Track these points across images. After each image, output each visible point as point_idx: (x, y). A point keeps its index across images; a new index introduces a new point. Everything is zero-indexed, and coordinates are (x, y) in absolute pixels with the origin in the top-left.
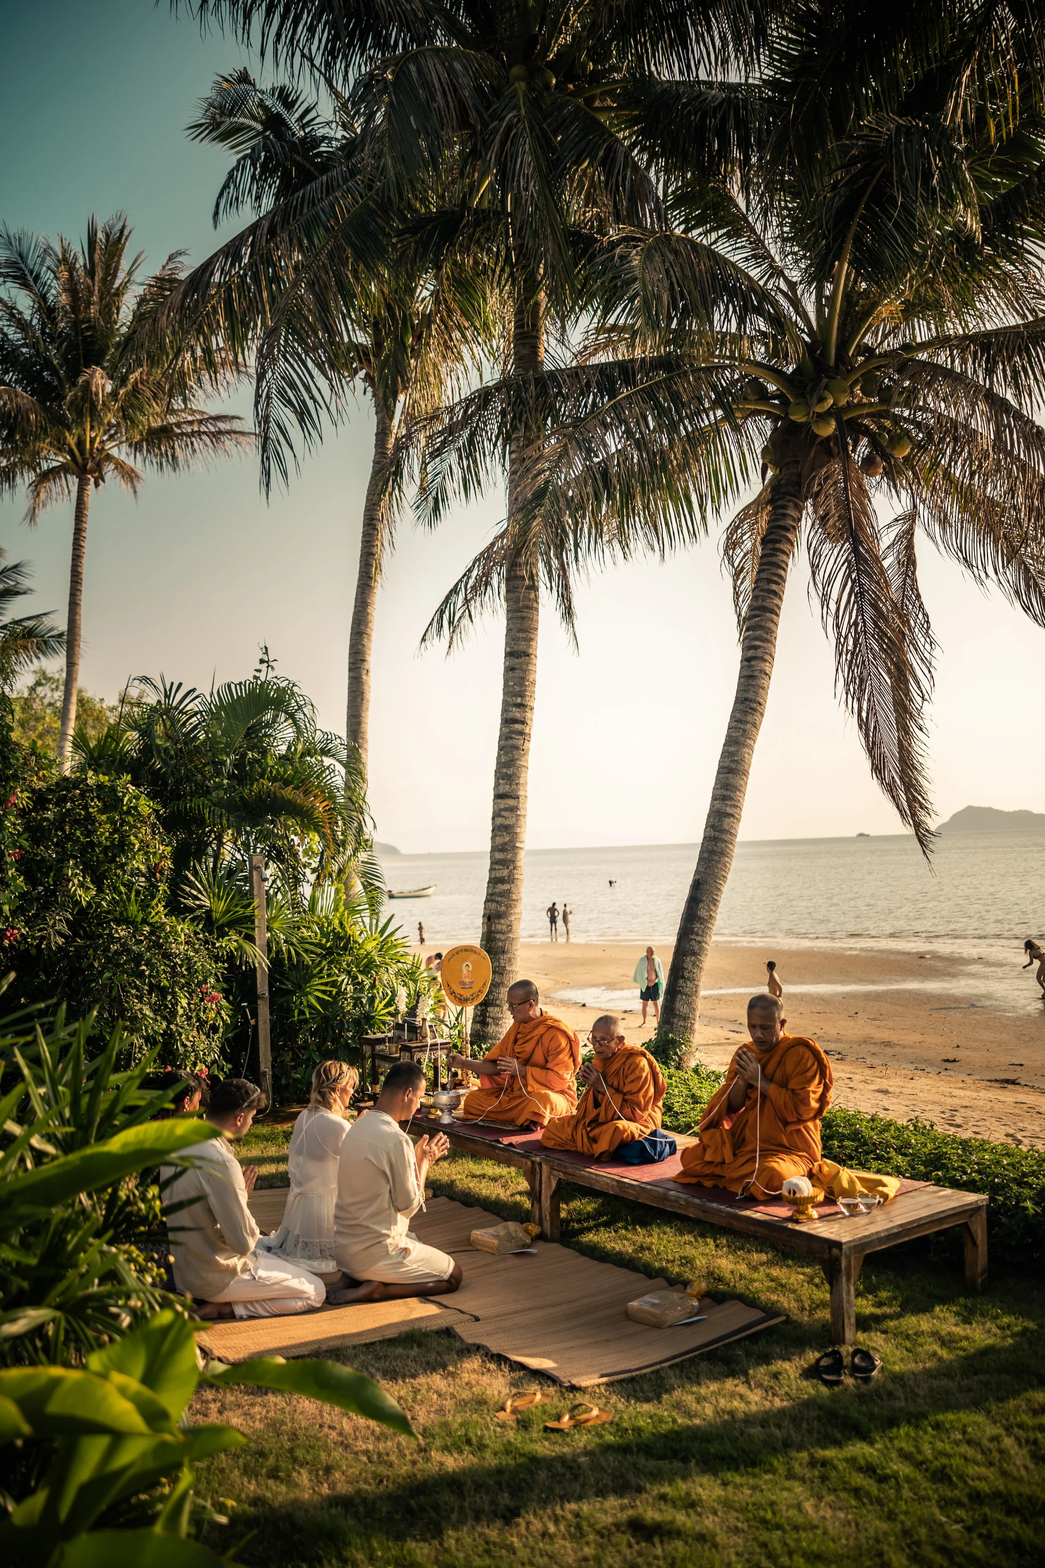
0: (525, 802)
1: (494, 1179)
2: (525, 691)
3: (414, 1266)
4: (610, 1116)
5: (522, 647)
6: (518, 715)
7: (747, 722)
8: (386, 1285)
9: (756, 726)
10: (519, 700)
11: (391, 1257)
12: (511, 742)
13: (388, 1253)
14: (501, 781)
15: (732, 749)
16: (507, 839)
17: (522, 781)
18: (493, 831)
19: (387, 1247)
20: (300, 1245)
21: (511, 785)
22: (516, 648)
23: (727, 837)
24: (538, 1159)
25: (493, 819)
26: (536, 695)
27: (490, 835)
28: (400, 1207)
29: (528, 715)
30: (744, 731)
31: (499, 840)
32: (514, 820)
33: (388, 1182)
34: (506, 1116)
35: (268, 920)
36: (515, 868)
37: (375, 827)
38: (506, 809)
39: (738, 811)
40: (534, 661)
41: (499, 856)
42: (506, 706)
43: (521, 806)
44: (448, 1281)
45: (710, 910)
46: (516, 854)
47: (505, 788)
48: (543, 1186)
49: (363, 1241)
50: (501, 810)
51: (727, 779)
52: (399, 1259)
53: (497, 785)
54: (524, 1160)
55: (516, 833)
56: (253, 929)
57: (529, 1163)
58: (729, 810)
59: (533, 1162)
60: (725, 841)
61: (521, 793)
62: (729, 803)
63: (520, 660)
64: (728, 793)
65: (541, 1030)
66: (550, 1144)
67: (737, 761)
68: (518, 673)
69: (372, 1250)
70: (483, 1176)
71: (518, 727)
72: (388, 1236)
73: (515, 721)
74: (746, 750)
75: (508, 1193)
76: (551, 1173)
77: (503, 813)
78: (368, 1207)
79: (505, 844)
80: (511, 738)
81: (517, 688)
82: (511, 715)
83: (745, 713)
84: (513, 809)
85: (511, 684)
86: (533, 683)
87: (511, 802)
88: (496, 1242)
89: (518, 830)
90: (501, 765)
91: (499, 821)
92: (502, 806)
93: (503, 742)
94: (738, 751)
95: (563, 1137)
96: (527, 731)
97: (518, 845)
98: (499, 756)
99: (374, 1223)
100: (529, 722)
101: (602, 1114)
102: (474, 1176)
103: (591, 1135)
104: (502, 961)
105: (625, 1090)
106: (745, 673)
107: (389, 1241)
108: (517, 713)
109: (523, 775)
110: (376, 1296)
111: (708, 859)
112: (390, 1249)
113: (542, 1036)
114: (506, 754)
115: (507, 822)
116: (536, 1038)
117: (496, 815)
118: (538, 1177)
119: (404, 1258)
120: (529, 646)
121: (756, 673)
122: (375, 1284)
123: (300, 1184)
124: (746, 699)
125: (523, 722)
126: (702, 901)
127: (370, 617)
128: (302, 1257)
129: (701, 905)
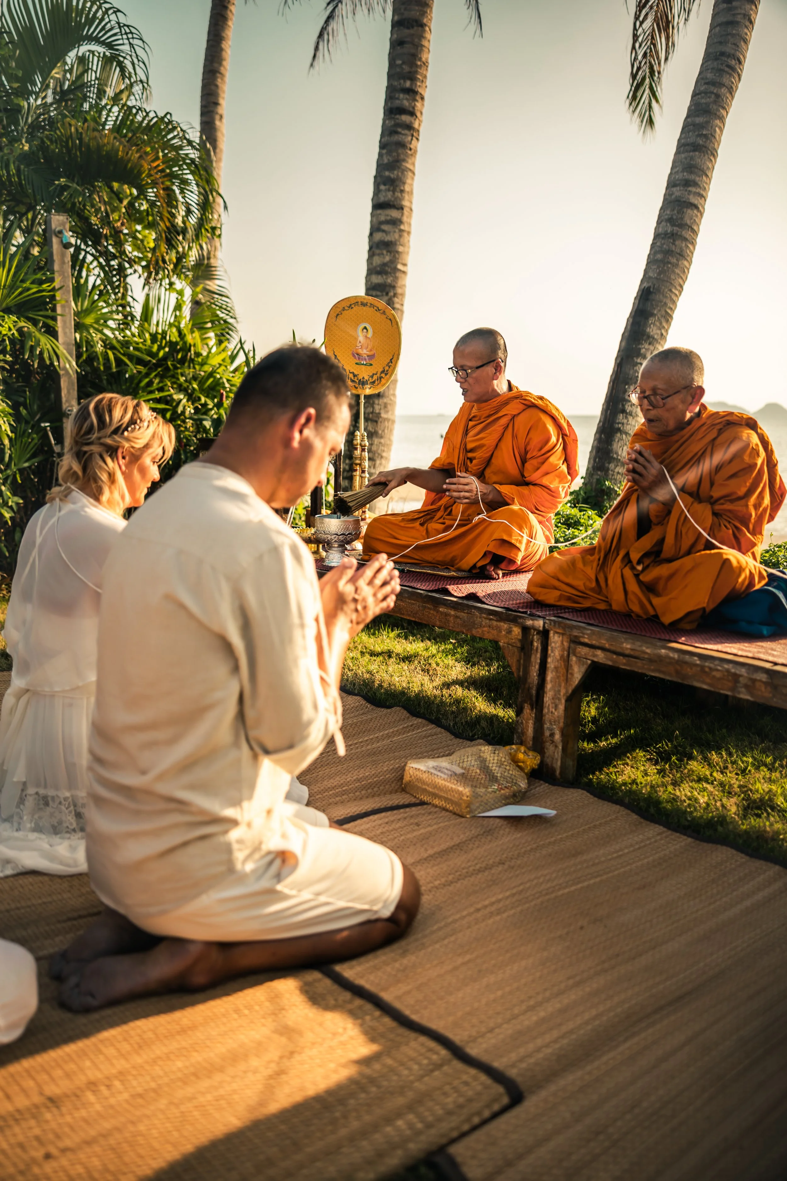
0: (410, 216)
1: (408, 659)
2: (416, 72)
3: (306, 895)
4: (685, 545)
5: (414, 13)
6: (406, 103)
7: (722, 85)
8: (225, 946)
9: (731, 91)
10: (408, 84)
11: (243, 878)
12: (396, 138)
13: (230, 868)
14: (382, 187)
15: (699, 120)
16: (387, 259)
17: (407, 188)
18: (371, 248)
19: (228, 849)
20: (30, 802)
21: (394, 191)
22: (407, 15)
23: (687, 234)
24: (539, 623)
25: (371, 235)
26: (428, 82)
27: (366, 256)
28: (270, 744)
29: (418, 105)
30: (718, 96)
31: (377, 260)
32: (397, 236)
33: (236, 669)
34: (439, 555)
35: (77, 314)
36: (395, 295)
37: (226, 207)
38: (387, 222)
39: (702, 201)
40: (427, 35)
41: (377, 279)
42: (391, 92)
43: (405, 219)
44: (392, 919)
45: (661, 327)
46: (396, 278)
47: (386, 196)
48: (549, 676)
49: (157, 833)
50: (381, 223)
51: (692, 158)
52: (265, 883)
53: (377, 191)
54: (505, 626)
55: (398, 252)
56: (54, 319)
57: (516, 631)
58: (693, 200)
59: (526, 630)
60: (686, 239)
61: (405, 203)
62: (693, 189)
63: (412, 31)
64: (692, 177)
65: (512, 409)
66: (551, 597)
67: (706, 136)
68: (407, 48)
69: (182, 857)
70: (389, 654)
71: (405, 118)
72: (234, 823)
73: (402, 111)
74: (718, 122)
75: (438, 682)
76: (570, 652)
77: (385, 227)
78: (172, 741)
79: (385, 265)
80: (397, 133)
81: (406, 68)
82: (397, 103)
83: (721, 72)
84: (396, 222)
85: (399, 62)
86: (425, 64)
87: (394, 214)
88: (465, 790)
89: (401, 249)
90: (381, 167)
91: (378, 236)
92: (383, 218)
93: (386, 138)
94: (708, 122)
95: (579, 583)
96: (416, 125)
97: (400, 267)
98: (380, 155)
99: (193, 787)
100: (418, 114)
101: (670, 539)
102: (373, 654)
103: (646, 578)
104: (377, 408)
105: (716, 493)
106: (722, 19)
107: (234, 835)
108: (404, 101)
109: (409, 181)
110: (199, 979)
111: (662, 261)
112: (239, 855)
113: (514, 417)
114: (389, 153)
115: (387, 238)
116: (504, 421)
117: (375, 229)
118: (536, 659)
119: (279, 877)
120: (424, 14)
121: (739, 18)
122: (194, 950)
123: (26, 668)
124: (722, 54)
125: (412, 114)
126: (652, 315)
127: (224, 53)
128: (37, 829)
129: (651, 320)
